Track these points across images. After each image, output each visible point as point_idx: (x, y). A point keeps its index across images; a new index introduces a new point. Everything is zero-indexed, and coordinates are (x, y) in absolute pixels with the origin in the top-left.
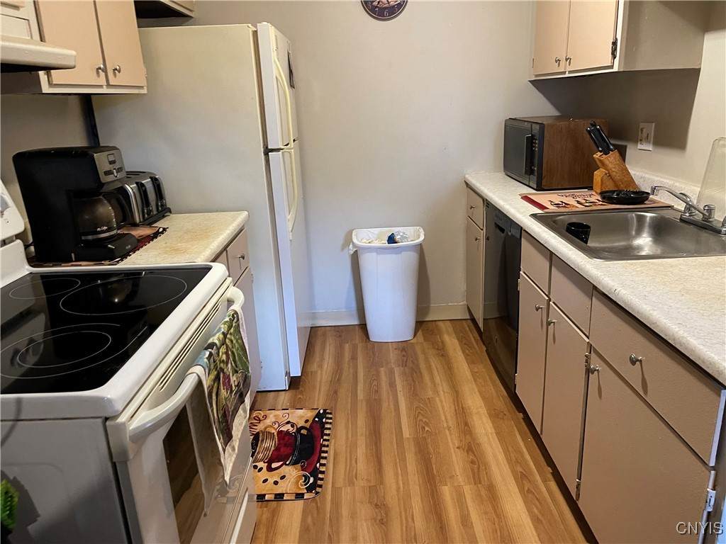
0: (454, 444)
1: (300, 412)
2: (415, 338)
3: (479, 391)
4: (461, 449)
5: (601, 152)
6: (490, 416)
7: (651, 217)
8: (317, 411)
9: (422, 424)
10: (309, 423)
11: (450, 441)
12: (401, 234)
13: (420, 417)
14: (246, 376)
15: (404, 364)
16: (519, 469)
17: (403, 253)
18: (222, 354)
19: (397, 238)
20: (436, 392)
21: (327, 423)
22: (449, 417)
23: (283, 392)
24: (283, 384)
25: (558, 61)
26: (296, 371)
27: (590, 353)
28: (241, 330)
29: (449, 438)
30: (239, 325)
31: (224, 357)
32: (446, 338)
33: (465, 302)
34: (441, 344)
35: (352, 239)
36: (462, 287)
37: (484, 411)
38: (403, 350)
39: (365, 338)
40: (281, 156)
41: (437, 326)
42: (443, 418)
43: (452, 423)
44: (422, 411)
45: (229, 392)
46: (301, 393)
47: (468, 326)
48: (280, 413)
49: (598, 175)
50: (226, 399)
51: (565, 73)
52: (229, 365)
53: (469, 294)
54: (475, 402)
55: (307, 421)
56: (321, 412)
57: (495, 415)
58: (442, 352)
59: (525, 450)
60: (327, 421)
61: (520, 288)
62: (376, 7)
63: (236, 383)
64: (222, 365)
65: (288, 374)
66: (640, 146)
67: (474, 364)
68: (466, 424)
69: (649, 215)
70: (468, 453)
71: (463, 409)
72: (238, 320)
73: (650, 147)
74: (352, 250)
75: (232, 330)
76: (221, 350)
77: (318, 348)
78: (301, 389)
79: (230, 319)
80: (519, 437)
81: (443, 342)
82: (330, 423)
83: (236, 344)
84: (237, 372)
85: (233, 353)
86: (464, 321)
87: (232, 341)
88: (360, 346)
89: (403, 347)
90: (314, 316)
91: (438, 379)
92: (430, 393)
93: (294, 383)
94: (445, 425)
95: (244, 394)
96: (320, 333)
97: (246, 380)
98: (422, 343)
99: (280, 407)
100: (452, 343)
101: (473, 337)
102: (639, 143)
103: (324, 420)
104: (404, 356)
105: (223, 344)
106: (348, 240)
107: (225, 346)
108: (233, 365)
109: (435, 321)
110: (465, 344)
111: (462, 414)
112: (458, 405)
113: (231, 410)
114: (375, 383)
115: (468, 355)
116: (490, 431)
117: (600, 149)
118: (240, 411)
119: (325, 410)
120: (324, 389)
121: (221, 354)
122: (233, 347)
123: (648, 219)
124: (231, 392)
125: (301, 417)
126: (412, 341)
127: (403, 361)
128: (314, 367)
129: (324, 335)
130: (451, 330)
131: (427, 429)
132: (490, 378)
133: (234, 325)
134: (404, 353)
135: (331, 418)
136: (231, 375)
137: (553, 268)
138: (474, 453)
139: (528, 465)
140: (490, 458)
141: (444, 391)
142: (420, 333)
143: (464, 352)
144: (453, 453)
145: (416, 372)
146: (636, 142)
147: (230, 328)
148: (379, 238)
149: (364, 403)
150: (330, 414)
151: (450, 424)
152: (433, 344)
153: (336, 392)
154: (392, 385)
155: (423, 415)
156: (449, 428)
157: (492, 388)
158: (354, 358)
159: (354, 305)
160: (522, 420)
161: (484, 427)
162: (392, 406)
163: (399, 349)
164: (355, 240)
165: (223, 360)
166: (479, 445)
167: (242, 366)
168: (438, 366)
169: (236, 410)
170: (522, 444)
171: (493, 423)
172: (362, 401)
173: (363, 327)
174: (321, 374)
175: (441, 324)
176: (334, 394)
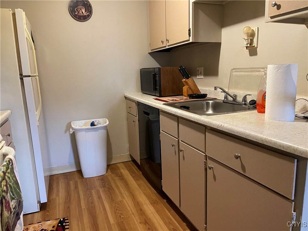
0: (137, 221)
1: (49, 222)
2: (107, 173)
3: (143, 193)
4: (142, 223)
5: (185, 78)
6: (151, 204)
7: (212, 103)
8: (59, 220)
9: (119, 214)
10: (55, 228)
11: (135, 220)
12: (97, 121)
13: (118, 211)
14: (20, 201)
15: (104, 186)
16: (172, 227)
17: (99, 130)
18: (4, 186)
19: (96, 123)
20: (123, 197)
21: (66, 225)
22: (132, 208)
23: (37, 213)
24: (36, 208)
25: (163, 42)
26: (44, 200)
27: (206, 160)
28: (15, 171)
29: (134, 219)
30: (13, 167)
31: (5, 188)
32: (122, 170)
33: (129, 153)
34: (120, 174)
35: (71, 126)
36: (127, 145)
37: (147, 202)
38: (102, 179)
39: (81, 177)
40: (31, 79)
41: (116, 166)
42: (129, 209)
43: (134, 211)
44: (118, 209)
45: (9, 212)
46: (48, 211)
47: (131, 164)
48: (36, 225)
49: (185, 88)
50: (8, 218)
51: (166, 47)
52: (9, 194)
53: (131, 149)
54: (143, 199)
55: (54, 227)
56: (62, 220)
57: (153, 203)
58: (121, 177)
59: (171, 217)
60: (66, 224)
61: (161, 139)
62: (77, 15)
63: (14, 206)
64: (4, 194)
65: (39, 202)
66: (198, 77)
67: (138, 180)
68: (141, 210)
69: (211, 102)
70: (145, 225)
71: (138, 203)
72: (12, 164)
73: (202, 77)
74: (71, 131)
75: (9, 171)
76: (2, 183)
77: (55, 186)
78: (47, 209)
79: (7, 163)
80: (167, 211)
81: (121, 173)
82: (68, 225)
83: (12, 181)
84: (13, 199)
85: (10, 185)
86: (128, 162)
87: (9, 178)
88: (79, 181)
89: (102, 178)
90: (51, 169)
91: (122, 191)
92: (120, 198)
93: (43, 207)
94: (131, 213)
95: (20, 214)
96: (55, 178)
97: (20, 204)
98: (111, 175)
99: (35, 222)
100: (125, 172)
101: (135, 168)
102: (197, 76)
103: (64, 224)
104: (103, 182)
105: (4, 180)
106: (69, 126)
107: (5, 181)
108: (11, 194)
109: (115, 164)
110: (132, 172)
111: (138, 205)
112: (135, 202)
113: (11, 225)
114: (90, 198)
115: (134, 177)
116: (153, 211)
117: (185, 77)
118: (18, 225)
119: (64, 219)
120: (61, 207)
121: (2, 186)
122: (10, 182)
123: (210, 103)
124: (11, 212)
125: (50, 225)
126: (106, 175)
127: (103, 185)
128: (54, 196)
129: (58, 178)
130: (124, 167)
131: (122, 217)
132: (147, 186)
133: (10, 167)
134: (103, 181)
135: (68, 222)
136: (10, 201)
137: (179, 125)
138: (148, 224)
139: (175, 224)
140: (157, 225)
141: (127, 196)
142: (109, 170)
143: (132, 176)
144: (138, 226)
145: (111, 189)
146: (196, 76)
147: (7, 168)
148: (85, 125)
149: (86, 211)
150: (67, 220)
151: (133, 212)
152: (116, 174)
153: (69, 207)
154: (100, 197)
155: (119, 210)
156: (133, 214)
157: (149, 190)
158: (76, 187)
159: (73, 161)
160: (166, 203)
161: (150, 210)
162: (102, 209)
163: (100, 180)
164: (73, 126)
165: (4, 190)
166: (150, 219)
167: (16, 195)
168: (121, 185)
169: (15, 225)
170: (169, 214)
171: (154, 206)
172: (84, 209)
173: (80, 172)
174: (59, 199)
175: (118, 165)
176: (68, 209)
